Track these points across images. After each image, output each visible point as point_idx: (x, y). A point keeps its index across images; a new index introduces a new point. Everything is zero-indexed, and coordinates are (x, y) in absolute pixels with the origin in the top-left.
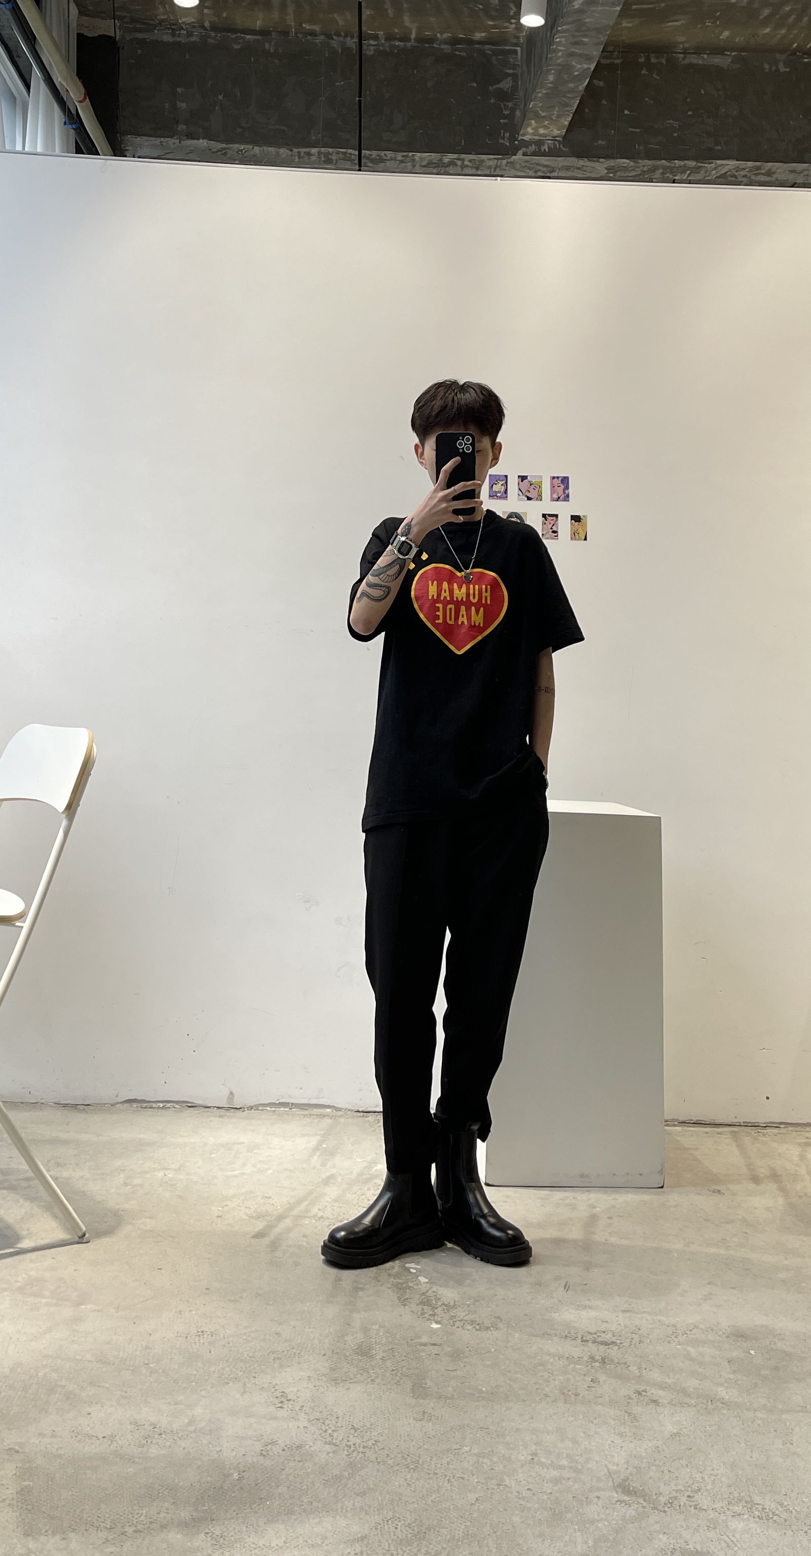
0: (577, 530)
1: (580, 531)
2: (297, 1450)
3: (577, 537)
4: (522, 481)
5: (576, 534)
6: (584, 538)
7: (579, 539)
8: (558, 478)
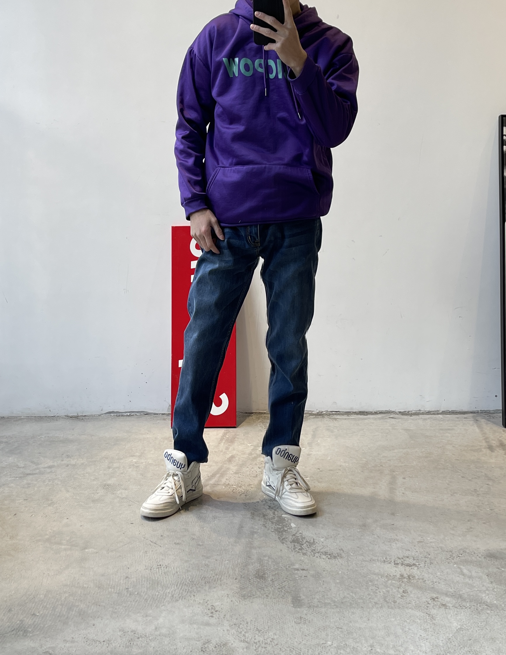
2: (224, 647)
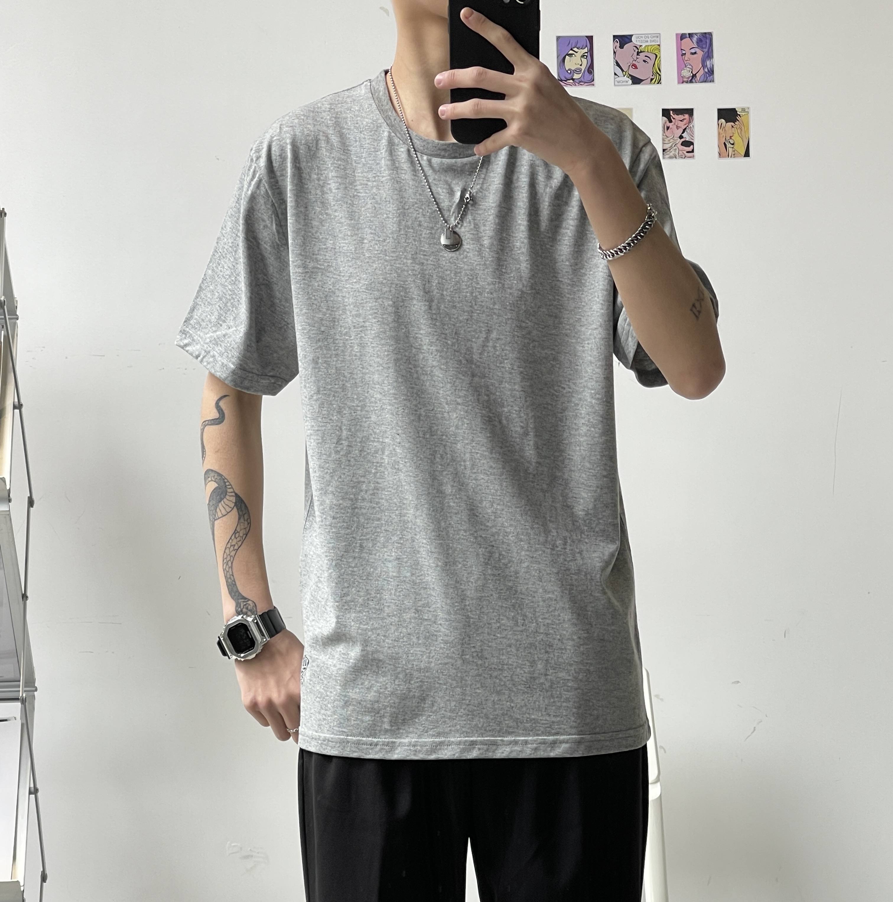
0: (731, 137)
1: (736, 138)
3: (731, 150)
4: (621, 47)
5: (728, 145)
6: (743, 153)
7: (734, 156)
8: (691, 35)
